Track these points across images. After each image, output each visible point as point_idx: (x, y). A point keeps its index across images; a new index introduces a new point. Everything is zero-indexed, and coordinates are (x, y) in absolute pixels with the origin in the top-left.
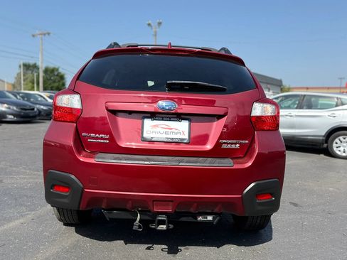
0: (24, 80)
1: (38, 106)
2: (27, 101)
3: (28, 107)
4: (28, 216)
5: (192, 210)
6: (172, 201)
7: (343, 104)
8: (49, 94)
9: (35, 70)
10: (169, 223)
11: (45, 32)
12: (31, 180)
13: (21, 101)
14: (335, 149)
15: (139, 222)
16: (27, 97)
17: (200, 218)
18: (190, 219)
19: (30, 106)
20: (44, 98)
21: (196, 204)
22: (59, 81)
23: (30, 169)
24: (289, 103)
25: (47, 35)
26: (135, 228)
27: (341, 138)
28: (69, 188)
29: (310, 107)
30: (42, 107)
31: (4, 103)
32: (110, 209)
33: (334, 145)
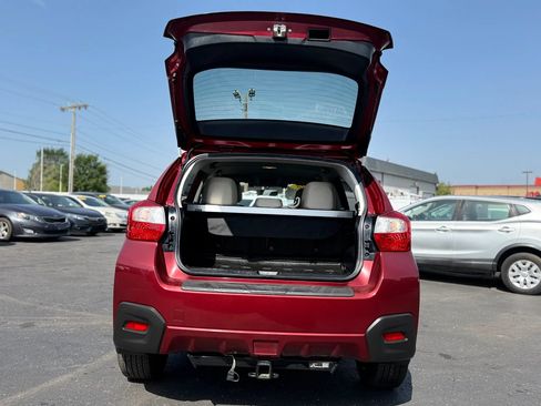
0: (45, 176)
1: (69, 215)
2: (53, 207)
3: (55, 217)
4: (78, 370)
5: (303, 354)
6: (277, 342)
7: (519, 214)
8: (85, 197)
9: (61, 159)
10: (274, 371)
11: (80, 104)
12: (75, 324)
13: (45, 208)
14: (511, 279)
15: (235, 370)
16: (52, 201)
17: (313, 366)
18: (301, 367)
19: (59, 216)
20: (78, 203)
21: (307, 346)
22: (98, 177)
23: (69, 308)
24: (444, 210)
25: (83, 109)
26: (230, 378)
27: (519, 263)
28: (147, 325)
29: (473, 218)
30: (75, 216)
31: (20, 211)
32: (197, 354)
33: (510, 273)
